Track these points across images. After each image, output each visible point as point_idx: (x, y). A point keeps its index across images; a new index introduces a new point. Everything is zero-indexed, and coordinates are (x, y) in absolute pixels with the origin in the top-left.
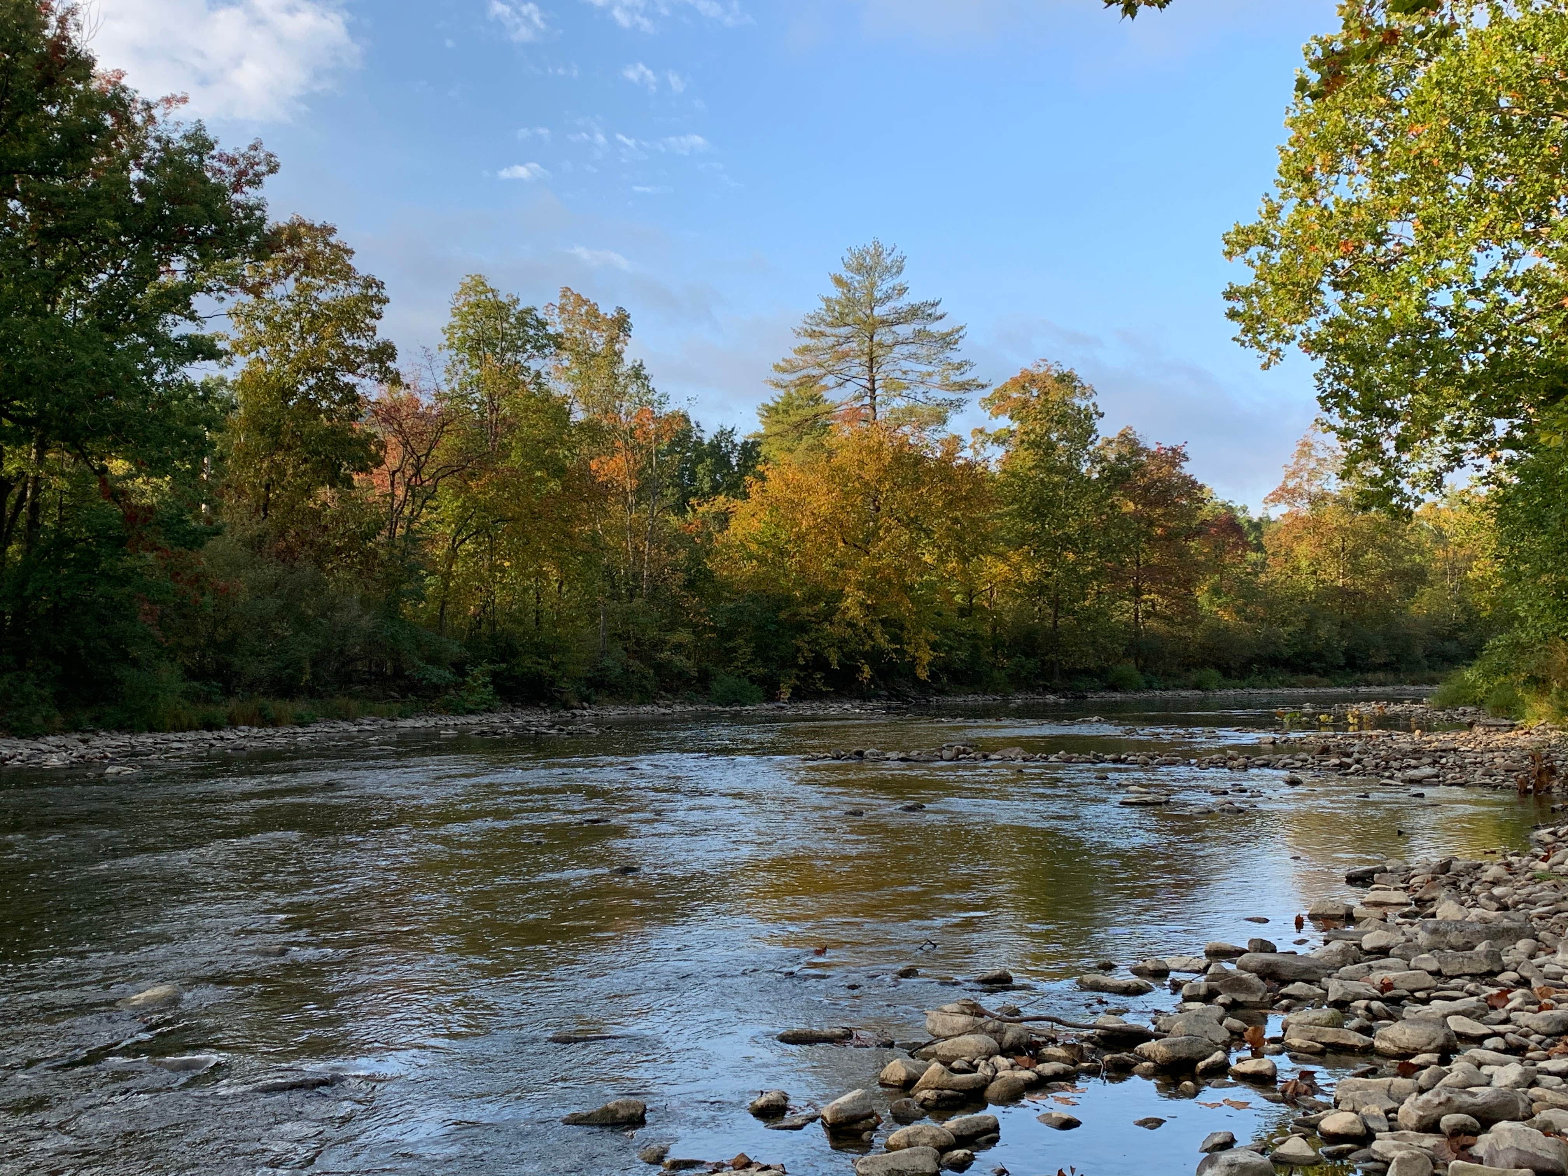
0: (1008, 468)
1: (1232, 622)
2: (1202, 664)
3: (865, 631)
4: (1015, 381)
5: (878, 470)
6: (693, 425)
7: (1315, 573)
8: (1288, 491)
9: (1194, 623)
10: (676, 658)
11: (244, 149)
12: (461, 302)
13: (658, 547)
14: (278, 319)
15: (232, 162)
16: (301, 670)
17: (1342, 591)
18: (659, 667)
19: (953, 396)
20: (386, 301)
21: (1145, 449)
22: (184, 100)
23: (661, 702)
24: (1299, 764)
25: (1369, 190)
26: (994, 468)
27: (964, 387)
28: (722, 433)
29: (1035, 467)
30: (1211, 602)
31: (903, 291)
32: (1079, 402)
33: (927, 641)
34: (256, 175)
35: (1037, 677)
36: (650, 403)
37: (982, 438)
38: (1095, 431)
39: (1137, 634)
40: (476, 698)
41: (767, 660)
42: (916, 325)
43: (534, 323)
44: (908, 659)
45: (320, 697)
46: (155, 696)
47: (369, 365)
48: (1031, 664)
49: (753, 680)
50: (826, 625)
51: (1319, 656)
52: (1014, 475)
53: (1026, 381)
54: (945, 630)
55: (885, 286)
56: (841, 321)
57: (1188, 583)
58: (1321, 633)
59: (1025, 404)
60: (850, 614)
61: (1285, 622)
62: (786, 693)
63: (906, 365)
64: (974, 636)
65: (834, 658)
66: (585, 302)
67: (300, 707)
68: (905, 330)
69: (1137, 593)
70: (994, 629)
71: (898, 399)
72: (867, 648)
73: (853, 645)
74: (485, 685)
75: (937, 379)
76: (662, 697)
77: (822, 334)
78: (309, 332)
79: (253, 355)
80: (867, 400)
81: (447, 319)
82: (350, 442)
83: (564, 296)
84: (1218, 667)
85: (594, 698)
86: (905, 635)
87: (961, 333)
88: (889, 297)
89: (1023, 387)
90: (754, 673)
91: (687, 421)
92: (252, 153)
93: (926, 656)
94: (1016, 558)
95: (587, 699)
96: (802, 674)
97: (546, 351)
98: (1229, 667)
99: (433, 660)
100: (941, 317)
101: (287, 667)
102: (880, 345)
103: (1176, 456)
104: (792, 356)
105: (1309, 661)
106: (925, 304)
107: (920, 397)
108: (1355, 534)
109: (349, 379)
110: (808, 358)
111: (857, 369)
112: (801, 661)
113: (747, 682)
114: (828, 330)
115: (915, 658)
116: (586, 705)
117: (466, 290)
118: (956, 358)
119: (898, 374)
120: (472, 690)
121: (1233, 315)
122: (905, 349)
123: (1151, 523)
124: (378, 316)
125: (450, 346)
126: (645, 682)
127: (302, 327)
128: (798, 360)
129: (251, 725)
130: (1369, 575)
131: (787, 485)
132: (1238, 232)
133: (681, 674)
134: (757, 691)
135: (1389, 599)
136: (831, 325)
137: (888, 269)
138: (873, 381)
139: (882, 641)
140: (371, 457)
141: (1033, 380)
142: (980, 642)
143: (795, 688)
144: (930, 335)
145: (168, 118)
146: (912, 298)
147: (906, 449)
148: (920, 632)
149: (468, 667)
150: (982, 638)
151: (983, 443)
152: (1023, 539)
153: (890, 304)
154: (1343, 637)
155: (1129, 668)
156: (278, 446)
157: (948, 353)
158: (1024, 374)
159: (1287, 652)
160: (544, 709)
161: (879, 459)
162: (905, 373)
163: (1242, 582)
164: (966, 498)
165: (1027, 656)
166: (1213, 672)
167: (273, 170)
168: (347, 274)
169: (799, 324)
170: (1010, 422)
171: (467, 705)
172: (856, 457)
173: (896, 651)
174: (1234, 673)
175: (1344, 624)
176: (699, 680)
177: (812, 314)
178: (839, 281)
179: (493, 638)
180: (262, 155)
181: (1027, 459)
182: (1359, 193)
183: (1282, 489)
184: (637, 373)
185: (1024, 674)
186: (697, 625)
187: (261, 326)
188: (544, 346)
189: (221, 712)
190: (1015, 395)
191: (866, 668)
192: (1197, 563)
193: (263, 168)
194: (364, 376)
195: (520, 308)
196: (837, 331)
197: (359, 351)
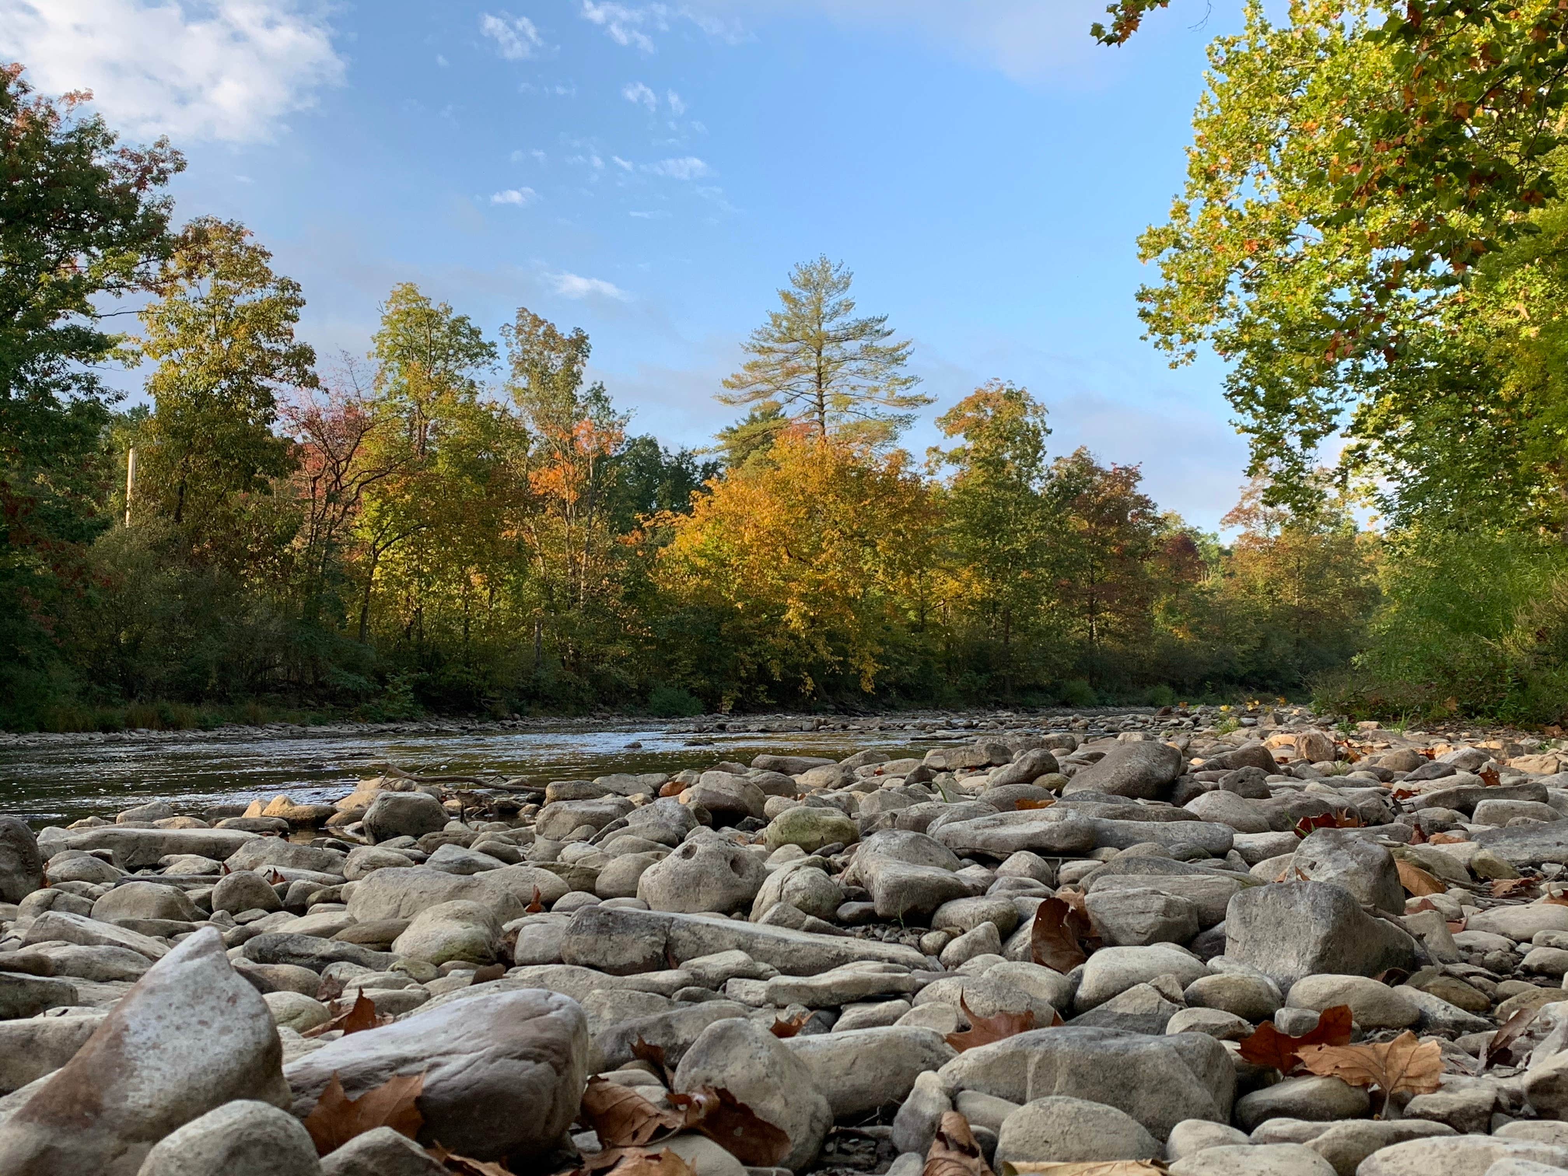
0: (960, 485)
1: (1187, 640)
2: (1157, 681)
3: (808, 643)
4: (969, 400)
5: (821, 483)
6: (661, 450)
7: (1271, 591)
8: (1244, 512)
9: (1147, 641)
10: (613, 670)
11: (150, 146)
12: (392, 309)
13: (595, 559)
14: (190, 321)
15: (137, 159)
16: (207, 674)
17: (1297, 610)
18: (596, 680)
19: (902, 412)
20: (303, 303)
21: (1098, 469)
22: (89, 96)
23: (598, 714)
24: (1139, 725)
25: (1275, 190)
26: (947, 486)
27: (913, 402)
28: (683, 455)
29: (984, 483)
30: (1166, 621)
31: (849, 306)
32: (1030, 420)
33: (872, 654)
34: (161, 172)
35: (989, 691)
36: (612, 425)
37: (936, 456)
38: (1042, 448)
39: (1092, 651)
40: (397, 706)
41: (709, 673)
42: (864, 341)
43: (467, 332)
44: (853, 672)
45: (230, 703)
46: (45, 696)
47: (284, 369)
48: (982, 680)
49: (692, 692)
50: (769, 638)
51: (1273, 674)
52: (965, 492)
53: (980, 400)
54: (896, 646)
55: (832, 301)
56: (788, 337)
57: (1143, 602)
58: (1276, 651)
59: (979, 424)
60: (792, 625)
61: (1240, 641)
62: (727, 705)
63: (854, 380)
64: (926, 651)
65: (776, 671)
66: (542, 323)
67: (205, 711)
68: (852, 346)
69: (1093, 610)
70: (948, 646)
71: (847, 415)
72: (810, 660)
73: (796, 659)
74: (405, 693)
75: (883, 394)
76: (599, 710)
77: (771, 350)
78: (224, 335)
79: (165, 357)
80: (817, 416)
81: (377, 326)
82: (265, 446)
83: (520, 317)
84: (1172, 684)
85: (527, 709)
86: (850, 648)
87: (908, 349)
88: (836, 313)
89: (977, 406)
90: (696, 685)
91: (656, 446)
92: (158, 150)
93: (871, 669)
94: (966, 574)
95: (519, 710)
96: (745, 687)
97: (479, 360)
98: (1184, 685)
99: (351, 667)
100: (889, 333)
101: (193, 671)
102: (829, 361)
103: (1129, 477)
104: (741, 371)
105: (1263, 679)
106: (872, 320)
107: (870, 413)
108: (1311, 553)
109: (267, 383)
110: (757, 374)
111: (805, 383)
112: (743, 674)
113: (685, 693)
114: (776, 346)
115: (860, 672)
116: (517, 716)
117: (396, 298)
118: (902, 372)
119: (846, 390)
120: (392, 698)
121: (1144, 315)
122: (854, 365)
123: (1105, 542)
124: (294, 319)
125: (380, 354)
126: (581, 694)
127: (217, 331)
128: (748, 376)
129: (151, 727)
130: (1326, 594)
131: (731, 498)
132: (1151, 234)
133: (619, 687)
134: (698, 703)
135: (1343, 618)
136: (779, 340)
137: (834, 285)
138: (821, 396)
139: (825, 652)
140: (288, 462)
141: (987, 399)
142: (931, 659)
143: (737, 701)
144: (876, 350)
145: (72, 115)
146: (859, 314)
147: (850, 462)
148: (864, 645)
149: (388, 676)
150: (933, 654)
151: (938, 461)
152: (973, 555)
153: (838, 320)
154: (1298, 655)
155: (1082, 684)
156: (190, 449)
157: (895, 369)
158: (978, 393)
159: (1243, 671)
160: (471, 719)
161: (822, 470)
162: (853, 388)
163: (1197, 600)
164: (909, 511)
165: (979, 672)
166: (1165, 689)
167: (179, 168)
168: (264, 278)
169: (747, 340)
170: (964, 441)
171: (386, 713)
172: (799, 469)
173: (840, 663)
174: (1188, 690)
175: (1299, 642)
176: (640, 693)
177: (759, 329)
178: (786, 296)
179: (420, 648)
180: (168, 153)
181: (978, 475)
182: (1265, 194)
183: (1238, 510)
184: (597, 396)
185: (974, 689)
186: (635, 638)
187: (173, 329)
188: (476, 355)
189: (118, 714)
190: (969, 414)
191: (809, 681)
192: (1150, 582)
193: (170, 166)
194: (281, 380)
195: (452, 317)
196: (784, 346)
197: (275, 353)
